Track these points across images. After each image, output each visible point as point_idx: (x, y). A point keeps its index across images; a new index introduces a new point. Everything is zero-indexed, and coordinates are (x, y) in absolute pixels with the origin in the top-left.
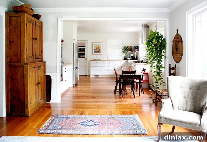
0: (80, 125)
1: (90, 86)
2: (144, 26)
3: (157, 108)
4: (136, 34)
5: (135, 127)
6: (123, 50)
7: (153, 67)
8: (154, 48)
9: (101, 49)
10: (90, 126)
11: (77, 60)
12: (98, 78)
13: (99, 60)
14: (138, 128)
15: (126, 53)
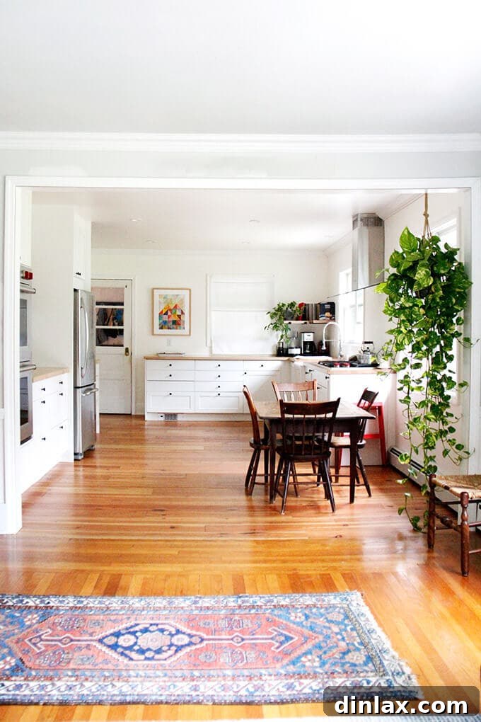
0: (104, 649)
1: (143, 458)
2: (361, 220)
3: (435, 554)
4: (326, 256)
5: (358, 657)
6: (272, 317)
7: (413, 385)
8: (417, 306)
9: (186, 312)
10: (149, 654)
11: (93, 356)
12: (175, 425)
13: (179, 357)
14: (370, 665)
15: (286, 329)
